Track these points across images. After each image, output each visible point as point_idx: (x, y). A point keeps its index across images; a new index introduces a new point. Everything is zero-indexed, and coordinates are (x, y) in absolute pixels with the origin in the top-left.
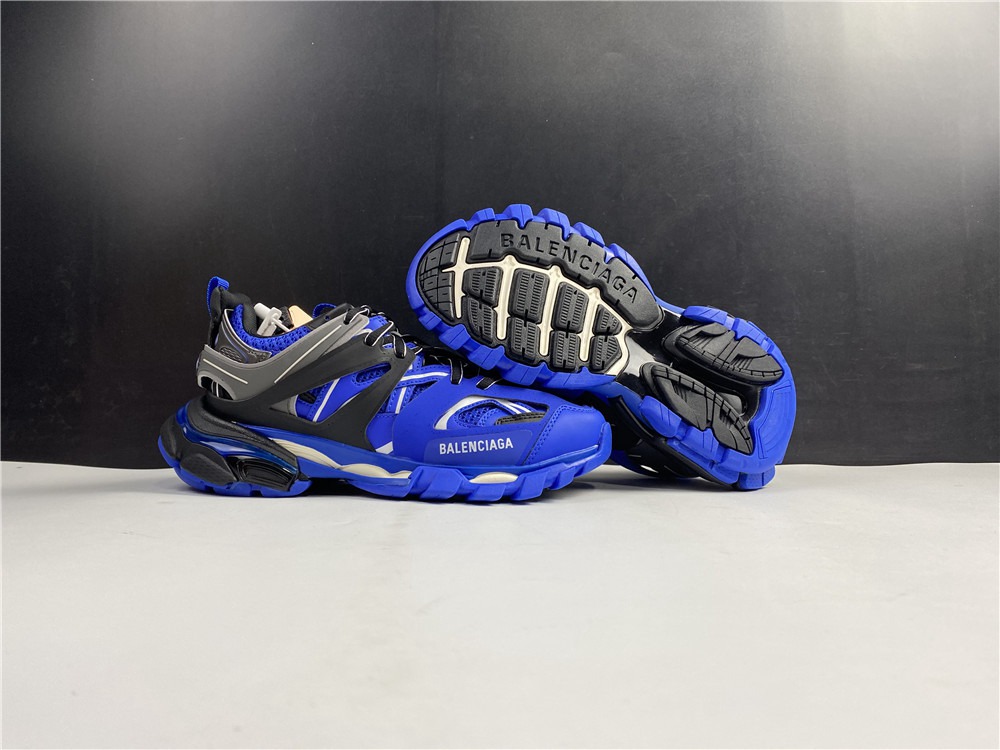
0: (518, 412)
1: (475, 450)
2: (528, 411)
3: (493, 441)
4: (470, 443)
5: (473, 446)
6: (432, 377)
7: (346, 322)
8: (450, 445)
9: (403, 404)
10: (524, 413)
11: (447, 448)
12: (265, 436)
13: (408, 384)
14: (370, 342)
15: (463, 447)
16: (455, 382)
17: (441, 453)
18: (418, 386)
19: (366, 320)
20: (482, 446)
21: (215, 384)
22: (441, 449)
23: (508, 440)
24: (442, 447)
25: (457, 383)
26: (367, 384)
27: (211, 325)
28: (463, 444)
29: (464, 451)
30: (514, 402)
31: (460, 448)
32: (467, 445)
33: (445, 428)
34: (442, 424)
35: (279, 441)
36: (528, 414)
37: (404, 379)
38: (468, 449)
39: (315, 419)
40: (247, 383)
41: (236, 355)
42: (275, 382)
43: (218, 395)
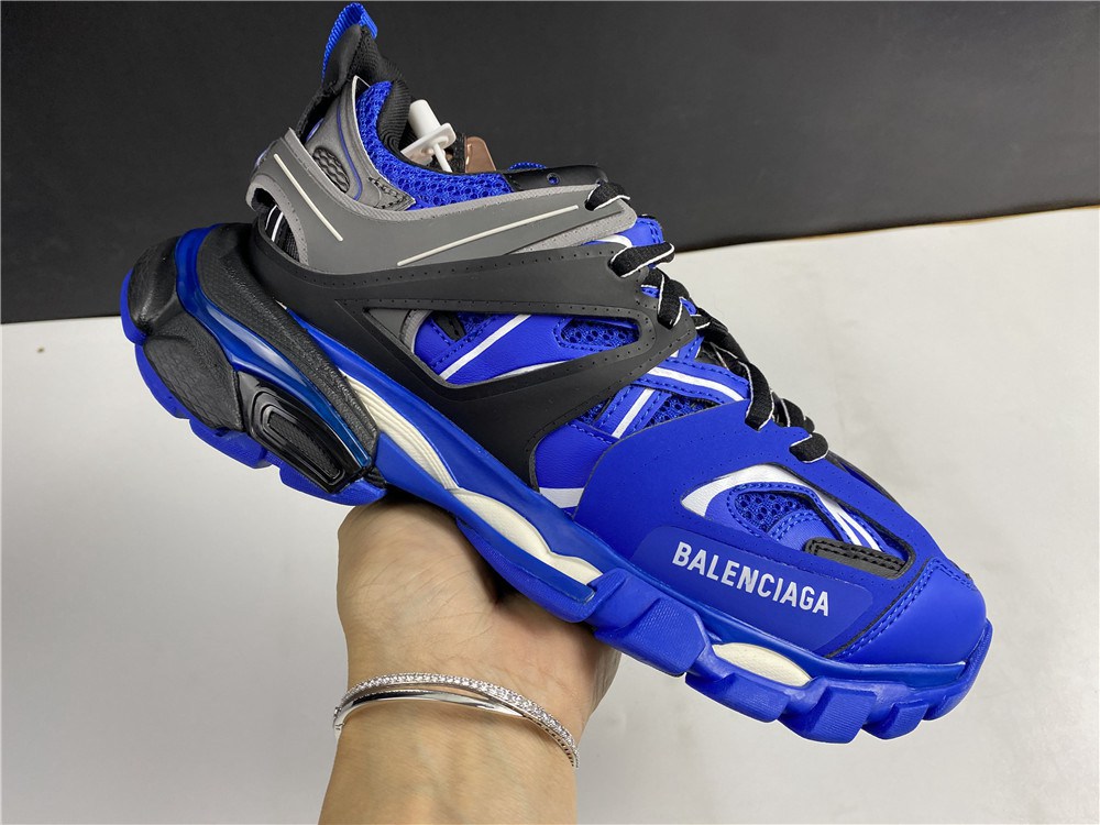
0: (856, 542)
1: (749, 589)
2: (875, 547)
3: (793, 586)
4: (746, 570)
5: (749, 579)
6: (711, 392)
7: (590, 205)
8: (702, 554)
9: (634, 424)
10: (865, 549)
11: (692, 557)
12: (335, 364)
13: (660, 385)
14: (619, 267)
15: (728, 572)
16: (753, 422)
17: (676, 561)
18: (676, 396)
19: (629, 217)
20: (769, 586)
21: (277, 212)
22: (679, 553)
23: (824, 596)
24: (682, 551)
25: (756, 426)
26: (581, 351)
27: (318, 96)
28: (730, 564)
29: (725, 580)
30: (851, 512)
31: (720, 570)
32: (739, 571)
33: (701, 510)
34: (698, 501)
35: (356, 384)
36: (872, 553)
37: (657, 372)
38: (736, 580)
39: (446, 374)
40: (341, 239)
41: (340, 174)
42: (400, 264)
43: (273, 238)
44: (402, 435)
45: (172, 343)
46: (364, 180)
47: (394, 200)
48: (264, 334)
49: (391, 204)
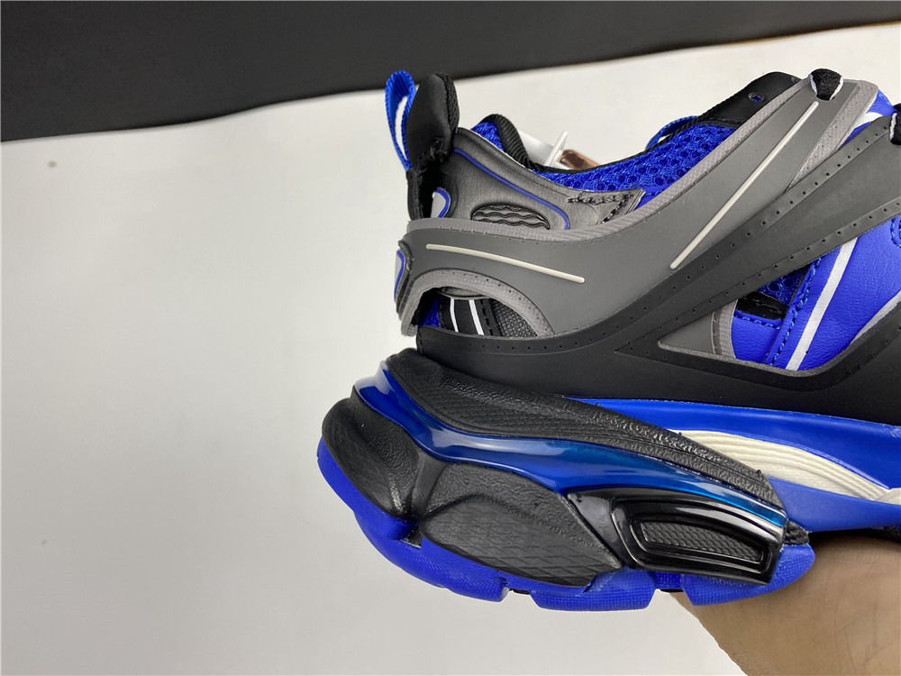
7: (824, 96)
12: (659, 426)
19: (870, 89)
39: (794, 364)
40: (582, 280)
41: (526, 217)
42: (674, 265)
43: (480, 331)
44: (786, 465)
45: (463, 507)
46: (564, 204)
47: (615, 206)
48: (565, 434)
49: (614, 212)
